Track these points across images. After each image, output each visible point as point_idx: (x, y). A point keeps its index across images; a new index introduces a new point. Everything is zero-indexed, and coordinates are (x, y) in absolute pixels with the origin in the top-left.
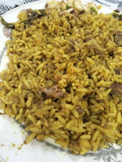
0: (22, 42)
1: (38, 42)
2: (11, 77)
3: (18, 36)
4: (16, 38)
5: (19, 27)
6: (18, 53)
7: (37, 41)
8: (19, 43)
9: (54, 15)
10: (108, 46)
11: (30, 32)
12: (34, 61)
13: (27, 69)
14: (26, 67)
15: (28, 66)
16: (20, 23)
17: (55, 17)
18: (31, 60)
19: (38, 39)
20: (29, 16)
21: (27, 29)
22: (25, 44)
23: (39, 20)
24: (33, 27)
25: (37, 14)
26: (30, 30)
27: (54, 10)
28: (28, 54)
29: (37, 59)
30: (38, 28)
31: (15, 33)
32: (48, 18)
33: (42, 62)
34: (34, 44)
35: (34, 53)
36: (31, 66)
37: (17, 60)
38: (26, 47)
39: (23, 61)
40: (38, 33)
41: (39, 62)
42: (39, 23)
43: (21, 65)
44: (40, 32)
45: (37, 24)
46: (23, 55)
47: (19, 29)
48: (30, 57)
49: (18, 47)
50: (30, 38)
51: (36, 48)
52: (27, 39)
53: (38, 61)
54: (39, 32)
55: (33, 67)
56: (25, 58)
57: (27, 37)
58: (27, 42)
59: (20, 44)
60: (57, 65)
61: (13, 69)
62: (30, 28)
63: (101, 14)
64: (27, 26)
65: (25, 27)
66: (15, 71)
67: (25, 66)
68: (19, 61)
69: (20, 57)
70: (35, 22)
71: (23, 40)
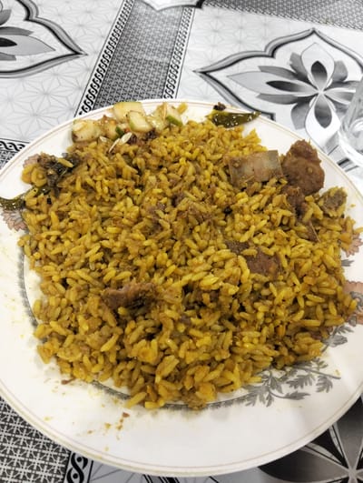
0: (54, 233)
1: (86, 227)
2: (58, 310)
3: (40, 224)
4: (38, 227)
5: (38, 204)
6: (53, 258)
7: (83, 225)
8: (48, 237)
9: (98, 156)
10: (218, 199)
11: (63, 209)
12: (92, 267)
13: (82, 285)
14: (81, 282)
15: (82, 279)
16: (36, 196)
17: (100, 161)
18: (85, 265)
19: (84, 221)
20: (49, 176)
21: (56, 204)
22: (62, 237)
23: (71, 179)
24: (66, 196)
25: (65, 167)
26: (62, 204)
27: (94, 144)
28: (76, 258)
29: (97, 261)
30: (74, 194)
31: (33, 218)
32: (89, 167)
33: (107, 263)
34: (80, 231)
35: (87, 250)
36: (89, 278)
37: (59, 275)
38: (67, 243)
39: (71, 274)
40: (78, 206)
41: (103, 266)
42: (74, 184)
43: (68, 281)
44: (82, 202)
45: (71, 188)
46: (68, 261)
47: (39, 207)
48: (82, 261)
49: (50, 246)
50: (66, 220)
51: (87, 238)
52: (63, 224)
53: (99, 264)
54: (79, 204)
55: (95, 279)
56: (73, 265)
57: (61, 220)
58: (63, 230)
59: (53, 239)
60: (138, 262)
61: (58, 295)
62: (61, 200)
63: (188, 123)
64: (53, 199)
65: (49, 202)
66: (63, 296)
67: (77, 281)
68: (63, 275)
69: (61, 267)
70: (65, 184)
71: (53, 230)
